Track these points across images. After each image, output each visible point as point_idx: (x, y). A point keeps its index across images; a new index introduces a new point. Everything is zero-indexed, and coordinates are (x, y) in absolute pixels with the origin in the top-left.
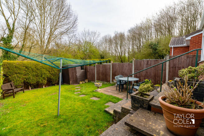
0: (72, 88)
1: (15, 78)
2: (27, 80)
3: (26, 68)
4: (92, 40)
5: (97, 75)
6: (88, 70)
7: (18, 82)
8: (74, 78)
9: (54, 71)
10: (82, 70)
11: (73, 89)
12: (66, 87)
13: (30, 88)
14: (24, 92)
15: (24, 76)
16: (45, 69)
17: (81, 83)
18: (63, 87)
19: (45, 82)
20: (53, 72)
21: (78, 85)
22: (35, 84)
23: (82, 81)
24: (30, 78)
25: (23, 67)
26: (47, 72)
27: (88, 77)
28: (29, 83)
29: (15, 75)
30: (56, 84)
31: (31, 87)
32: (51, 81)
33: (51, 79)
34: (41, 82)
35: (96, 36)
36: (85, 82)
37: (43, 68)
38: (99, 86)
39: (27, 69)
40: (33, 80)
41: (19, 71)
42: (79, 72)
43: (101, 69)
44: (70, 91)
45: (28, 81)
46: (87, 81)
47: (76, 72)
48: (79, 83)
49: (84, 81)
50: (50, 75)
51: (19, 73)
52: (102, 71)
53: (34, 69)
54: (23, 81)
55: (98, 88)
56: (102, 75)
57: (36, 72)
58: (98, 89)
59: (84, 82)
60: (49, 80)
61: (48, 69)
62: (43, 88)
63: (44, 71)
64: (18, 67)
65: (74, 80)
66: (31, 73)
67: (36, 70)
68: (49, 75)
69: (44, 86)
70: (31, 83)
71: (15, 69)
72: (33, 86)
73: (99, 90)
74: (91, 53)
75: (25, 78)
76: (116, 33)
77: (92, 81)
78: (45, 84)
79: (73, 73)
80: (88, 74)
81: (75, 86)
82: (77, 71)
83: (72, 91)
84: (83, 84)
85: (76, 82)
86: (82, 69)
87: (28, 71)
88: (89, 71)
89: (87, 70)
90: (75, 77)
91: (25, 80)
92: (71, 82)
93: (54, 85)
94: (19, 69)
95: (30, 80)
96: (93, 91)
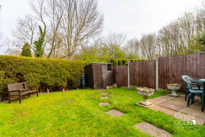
0: (96, 94)
1: (31, 78)
2: (44, 80)
3: (44, 65)
4: (118, 44)
5: (130, 78)
6: (117, 71)
7: (34, 83)
8: (98, 81)
9: (75, 71)
10: (110, 72)
11: (97, 96)
12: (89, 92)
13: (48, 91)
14: (37, 96)
15: (41, 76)
16: (65, 68)
17: (108, 87)
18: (85, 93)
19: (65, 84)
20: (74, 73)
21: (104, 90)
22: (53, 86)
23: (109, 86)
24: (47, 78)
25: (40, 65)
26: (68, 72)
27: (117, 80)
28: (46, 85)
29: (31, 74)
30: (77, 87)
31: (49, 89)
32: (73, 84)
33: (72, 81)
34: (60, 84)
35: (123, 38)
36: (114, 88)
37: (63, 67)
38: (149, 95)
39: (45, 67)
40: (51, 82)
41: (35, 70)
42: (106, 73)
43: (137, 69)
44: (92, 99)
45: (45, 82)
46: (115, 85)
47: (101, 73)
48: (105, 88)
49: (112, 85)
50: (71, 76)
51: (35, 72)
52: (139, 71)
53: (53, 68)
54: (39, 81)
55: (146, 98)
56: (139, 77)
57: (55, 72)
58: (145, 101)
59: (112, 87)
60: (69, 82)
61: (69, 68)
62: (62, 91)
63: (64, 70)
64: (34, 64)
65: (99, 84)
66: (48, 72)
67: (55, 68)
68: (69, 76)
69: (64, 90)
70: (49, 85)
71: (31, 66)
72: (52, 88)
73: (148, 102)
74: (118, 56)
75: (42, 78)
76: (143, 36)
77: (123, 86)
78: (65, 86)
79: (98, 74)
80: (117, 76)
81: (100, 91)
82: (103, 72)
83: (95, 100)
84: (111, 90)
85: (102, 86)
86: (109, 69)
87: (45, 70)
88: (119, 72)
89: (115, 71)
90: (100, 79)
91: (42, 80)
92: (95, 86)
93: (75, 89)
94: (36, 66)
95: (48, 82)
96: (135, 105)
